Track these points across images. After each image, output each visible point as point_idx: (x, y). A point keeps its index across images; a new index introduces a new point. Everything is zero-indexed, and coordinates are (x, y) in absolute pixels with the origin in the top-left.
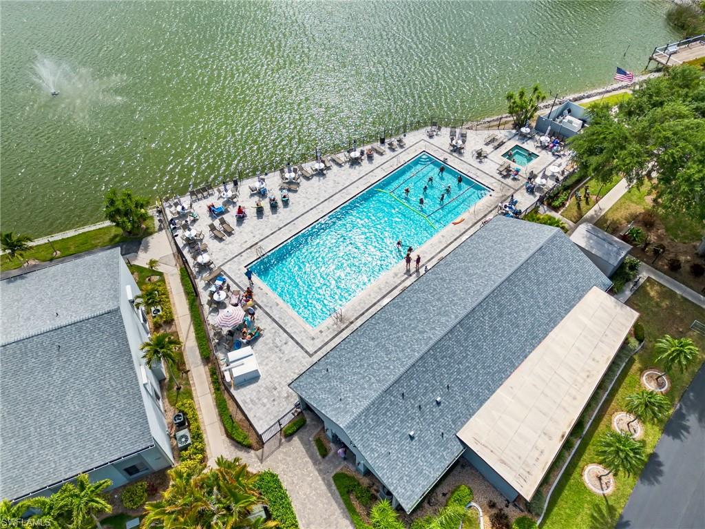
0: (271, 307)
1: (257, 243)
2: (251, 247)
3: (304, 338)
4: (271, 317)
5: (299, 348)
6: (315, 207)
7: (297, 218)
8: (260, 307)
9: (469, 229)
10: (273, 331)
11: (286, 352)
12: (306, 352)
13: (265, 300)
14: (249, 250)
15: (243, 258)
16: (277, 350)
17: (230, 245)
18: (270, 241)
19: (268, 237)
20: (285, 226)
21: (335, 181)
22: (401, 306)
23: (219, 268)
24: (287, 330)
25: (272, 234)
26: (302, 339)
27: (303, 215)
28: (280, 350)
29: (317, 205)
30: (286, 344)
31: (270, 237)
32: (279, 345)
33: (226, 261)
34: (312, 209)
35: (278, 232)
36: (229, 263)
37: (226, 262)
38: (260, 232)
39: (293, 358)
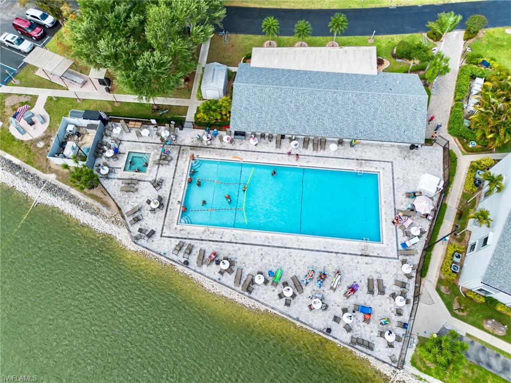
0: (389, 204)
1: (361, 255)
2: (366, 256)
3: (387, 173)
4: (394, 198)
5: (394, 170)
6: (298, 249)
7: (318, 251)
8: (395, 209)
9: (239, 150)
10: (399, 190)
11: (402, 174)
12: (392, 166)
13: (389, 211)
14: (370, 254)
15: (379, 252)
16: (405, 179)
17: (378, 271)
18: (352, 249)
19: (350, 254)
20: (332, 252)
21: (261, 260)
22: (341, 129)
23: (398, 259)
24: (392, 184)
25: (345, 254)
26: (389, 173)
27: (312, 250)
28: (404, 178)
29: (295, 249)
30: (398, 178)
31: (348, 252)
32: (402, 181)
33: (390, 260)
34: (302, 249)
35: (340, 251)
36: (390, 256)
37: (391, 258)
38: (351, 263)
39: (401, 169)
